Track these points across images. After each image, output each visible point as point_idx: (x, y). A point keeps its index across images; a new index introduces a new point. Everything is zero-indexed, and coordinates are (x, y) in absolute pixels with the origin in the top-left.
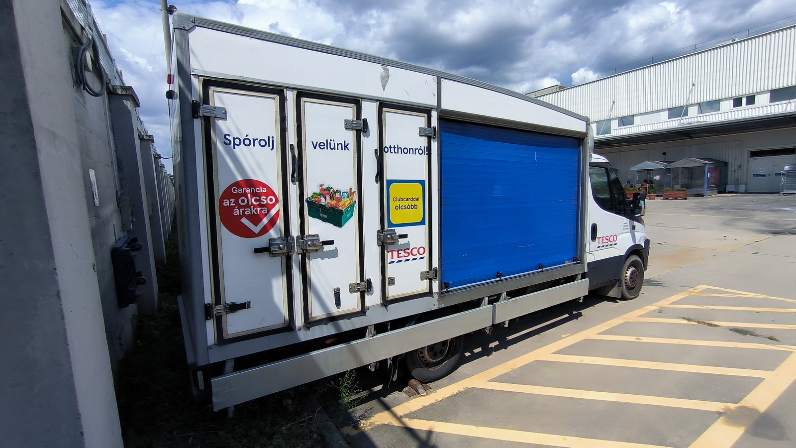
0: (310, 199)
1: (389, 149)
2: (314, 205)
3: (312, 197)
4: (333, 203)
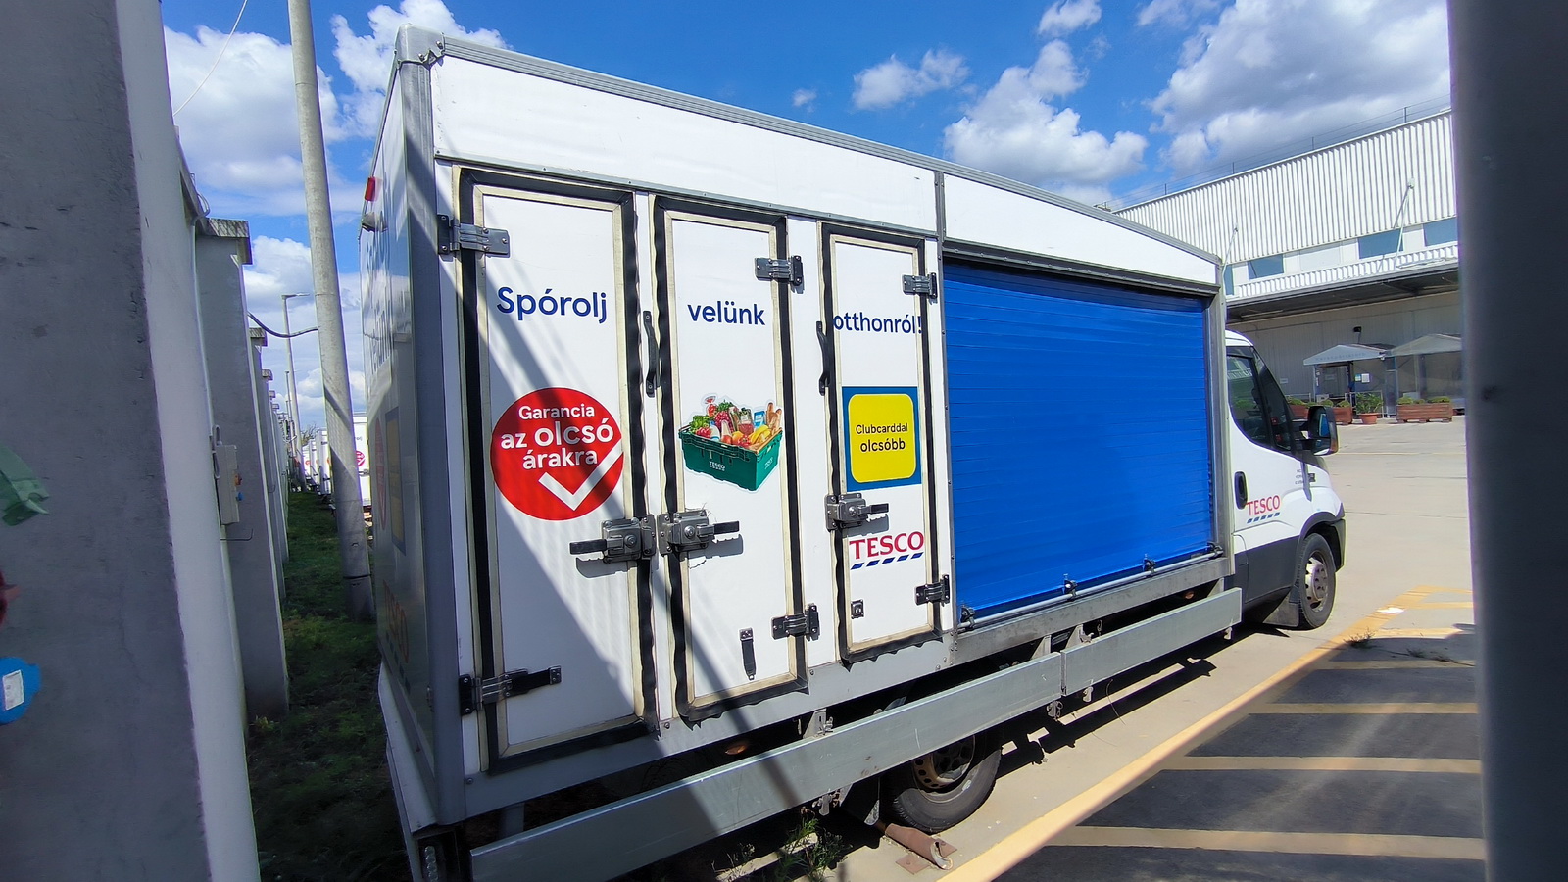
0: (685, 430)
1: (844, 320)
2: (697, 444)
3: (692, 425)
4: (734, 438)
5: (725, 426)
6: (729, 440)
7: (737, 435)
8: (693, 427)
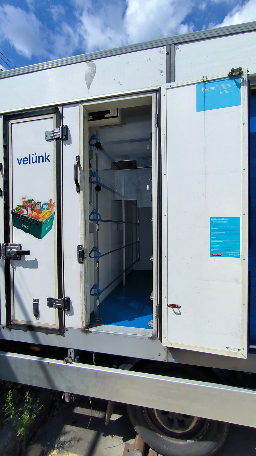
0: (14, 211)
2: (18, 217)
3: (16, 209)
4: (33, 215)
5: (29, 210)
6: (31, 216)
7: (34, 214)
8: (17, 209)
